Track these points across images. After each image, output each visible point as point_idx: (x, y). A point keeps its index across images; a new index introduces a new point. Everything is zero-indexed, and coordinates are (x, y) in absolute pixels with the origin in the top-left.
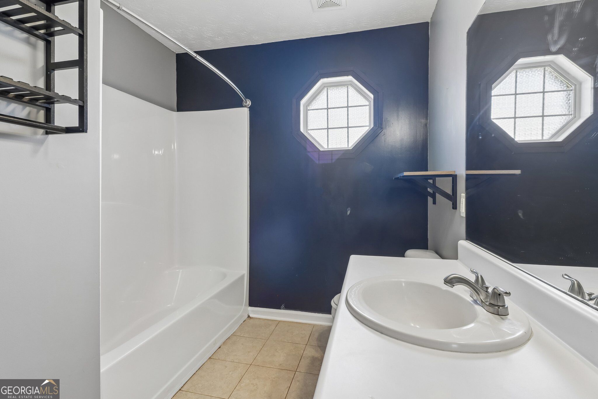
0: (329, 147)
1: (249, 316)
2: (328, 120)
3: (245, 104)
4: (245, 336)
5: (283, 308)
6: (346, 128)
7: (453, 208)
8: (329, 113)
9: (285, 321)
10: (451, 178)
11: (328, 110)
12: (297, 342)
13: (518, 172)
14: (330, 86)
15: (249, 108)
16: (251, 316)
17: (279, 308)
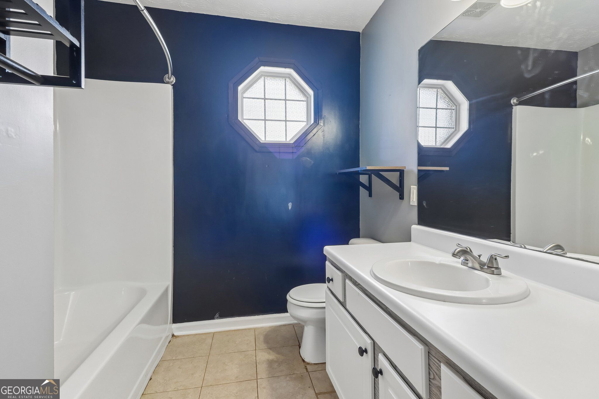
0: (266, 140)
1: (174, 335)
2: (265, 111)
3: (167, 80)
4: (178, 358)
5: (218, 317)
6: (284, 122)
7: (400, 199)
8: (266, 104)
9: (221, 332)
10: (399, 173)
11: (265, 100)
12: (244, 350)
13: (447, 169)
14: (268, 76)
15: (172, 85)
16: (175, 334)
17: (212, 318)
